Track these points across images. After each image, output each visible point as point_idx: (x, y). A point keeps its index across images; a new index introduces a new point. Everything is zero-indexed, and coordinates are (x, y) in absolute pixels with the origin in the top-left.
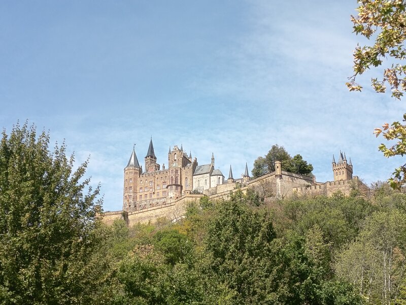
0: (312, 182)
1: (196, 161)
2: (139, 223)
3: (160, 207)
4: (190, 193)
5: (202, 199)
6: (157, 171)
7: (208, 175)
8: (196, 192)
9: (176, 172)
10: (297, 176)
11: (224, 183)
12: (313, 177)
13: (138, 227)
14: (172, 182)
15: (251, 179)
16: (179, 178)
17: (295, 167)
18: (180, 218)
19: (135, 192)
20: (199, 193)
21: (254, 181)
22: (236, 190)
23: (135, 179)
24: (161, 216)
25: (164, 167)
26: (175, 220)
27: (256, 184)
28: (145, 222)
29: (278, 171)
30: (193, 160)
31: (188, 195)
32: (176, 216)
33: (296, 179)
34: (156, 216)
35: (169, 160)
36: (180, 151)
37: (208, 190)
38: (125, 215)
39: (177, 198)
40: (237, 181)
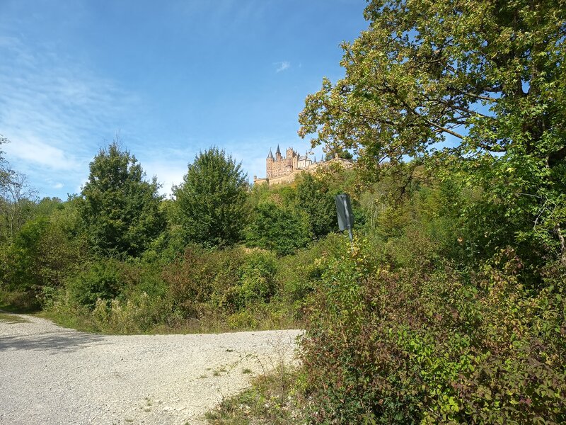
0: (352, 162)
2: (274, 183)
3: (283, 176)
4: (297, 169)
5: (302, 172)
6: (282, 159)
7: (305, 161)
8: (299, 169)
9: (290, 159)
10: (345, 160)
11: (312, 164)
12: (352, 160)
13: (274, 185)
14: (288, 165)
15: (324, 162)
16: (291, 162)
17: (344, 156)
18: (292, 181)
19: (272, 170)
20: (301, 169)
21: (326, 163)
22: (317, 167)
23: (271, 164)
24: (284, 180)
25: (284, 158)
28: (277, 183)
29: (337, 158)
30: (297, 154)
32: (290, 180)
34: (282, 181)
35: (287, 154)
36: (292, 150)
37: (305, 168)
38: (267, 180)
39: (291, 171)
40: (318, 163)
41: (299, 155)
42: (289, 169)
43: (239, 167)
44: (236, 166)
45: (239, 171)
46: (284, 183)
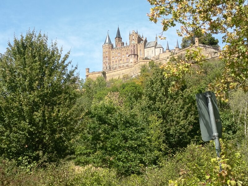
0: (218, 50)
1: (146, 39)
2: (113, 78)
3: (125, 68)
4: (143, 59)
5: (150, 63)
6: (123, 46)
7: (154, 48)
8: (146, 59)
9: (134, 46)
10: (208, 46)
11: (163, 52)
12: (218, 47)
13: (112, 81)
14: (132, 53)
15: (180, 49)
16: (136, 50)
17: (207, 41)
18: (137, 75)
19: (109, 60)
20: (149, 59)
21: (182, 50)
22: (171, 57)
23: (109, 52)
24: (126, 74)
25: (127, 44)
26: (134, 76)
27: (183, 52)
28: (116, 77)
29: (197, 44)
30: (144, 39)
31: (142, 60)
32: (135, 74)
33: (208, 48)
34: (123, 74)
35: (130, 39)
36: (136, 34)
37: (154, 57)
38: (104, 73)
39: (135, 62)
40: (171, 51)
41: (146, 41)
42: (132, 60)
43: (67, 57)
44: (63, 56)
45: (66, 62)
46: (126, 77)
